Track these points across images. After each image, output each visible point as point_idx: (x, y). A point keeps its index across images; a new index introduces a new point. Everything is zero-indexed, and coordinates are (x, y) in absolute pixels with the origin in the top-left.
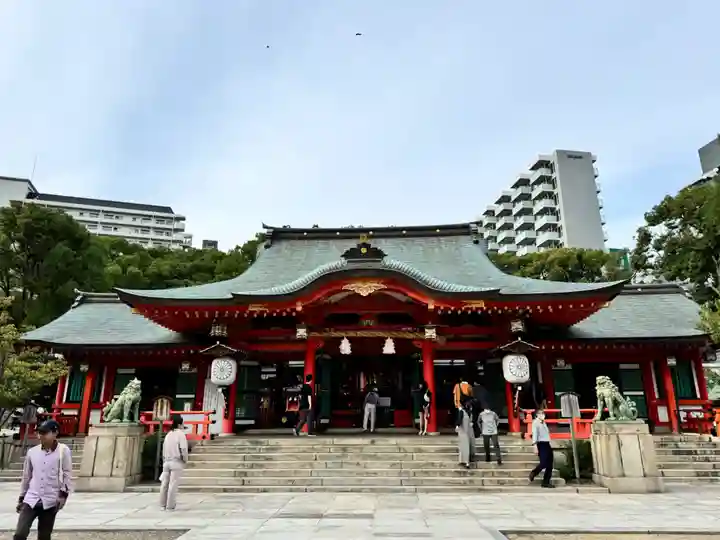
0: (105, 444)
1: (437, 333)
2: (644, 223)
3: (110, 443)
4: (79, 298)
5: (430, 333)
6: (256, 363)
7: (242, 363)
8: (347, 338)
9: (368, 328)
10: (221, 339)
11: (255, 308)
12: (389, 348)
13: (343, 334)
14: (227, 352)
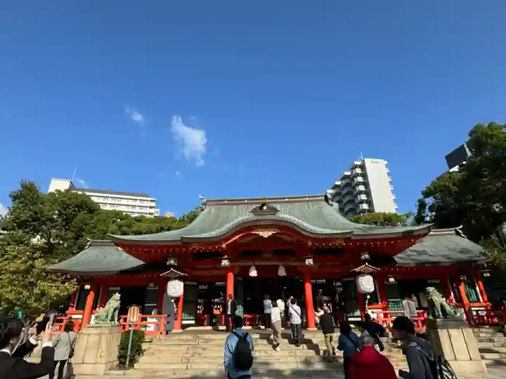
0: (93, 339)
1: (313, 261)
2: (421, 197)
3: (97, 338)
4: (89, 243)
5: (309, 262)
6: (195, 283)
7: (187, 283)
8: (255, 266)
9: (268, 259)
10: (174, 267)
11: (195, 246)
12: (282, 272)
13: (252, 264)
14: (178, 276)
